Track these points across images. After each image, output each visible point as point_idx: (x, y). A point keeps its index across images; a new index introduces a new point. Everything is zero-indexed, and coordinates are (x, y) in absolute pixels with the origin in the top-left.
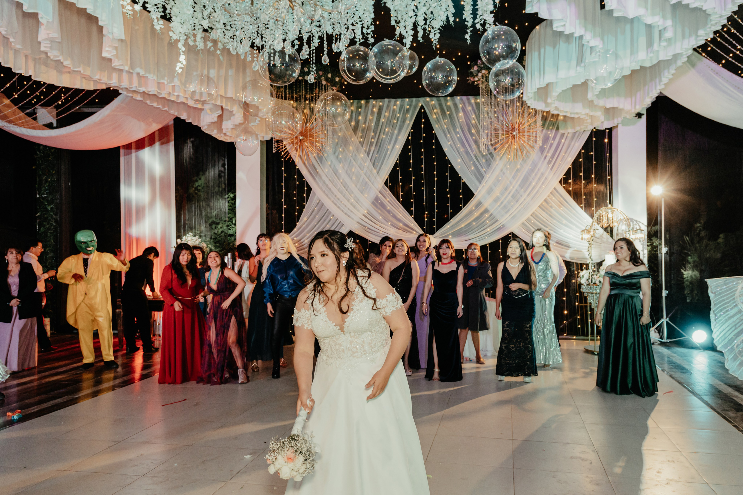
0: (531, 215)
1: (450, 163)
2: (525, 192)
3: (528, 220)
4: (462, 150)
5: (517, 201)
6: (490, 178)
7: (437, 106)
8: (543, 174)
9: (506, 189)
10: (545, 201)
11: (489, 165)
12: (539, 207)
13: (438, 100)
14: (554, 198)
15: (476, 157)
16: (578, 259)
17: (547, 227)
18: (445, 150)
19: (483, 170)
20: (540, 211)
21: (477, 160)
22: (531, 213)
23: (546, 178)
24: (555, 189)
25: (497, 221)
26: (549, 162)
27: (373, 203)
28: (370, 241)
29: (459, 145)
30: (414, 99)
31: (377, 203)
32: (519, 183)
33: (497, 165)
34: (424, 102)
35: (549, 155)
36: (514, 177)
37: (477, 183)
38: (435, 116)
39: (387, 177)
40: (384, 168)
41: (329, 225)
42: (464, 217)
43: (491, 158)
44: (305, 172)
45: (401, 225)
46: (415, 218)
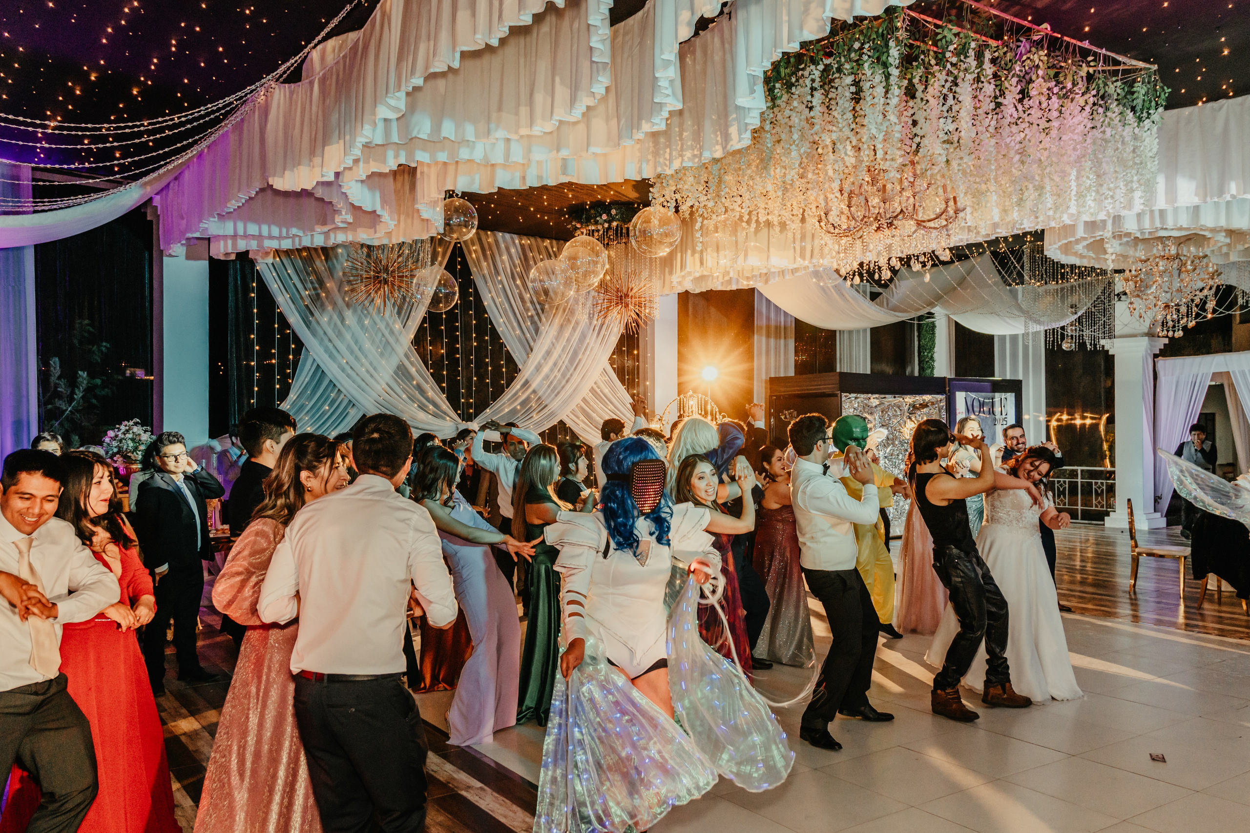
0: (581, 400)
1: (491, 323)
2: (575, 369)
3: (578, 405)
4: (506, 306)
5: (567, 381)
6: (539, 351)
7: (477, 241)
8: (592, 348)
10: (595, 383)
12: (590, 391)
14: (602, 379)
18: (485, 304)
19: (530, 338)
20: (590, 394)
21: (523, 321)
22: (582, 398)
23: (596, 355)
24: (605, 369)
25: (546, 406)
27: (395, 373)
31: (402, 374)
32: (569, 357)
36: (563, 350)
37: (524, 356)
38: (474, 256)
39: (413, 337)
40: (409, 323)
41: (329, 405)
42: (509, 400)
43: (538, 322)
44: (294, 319)
45: (431, 407)
46: (448, 398)
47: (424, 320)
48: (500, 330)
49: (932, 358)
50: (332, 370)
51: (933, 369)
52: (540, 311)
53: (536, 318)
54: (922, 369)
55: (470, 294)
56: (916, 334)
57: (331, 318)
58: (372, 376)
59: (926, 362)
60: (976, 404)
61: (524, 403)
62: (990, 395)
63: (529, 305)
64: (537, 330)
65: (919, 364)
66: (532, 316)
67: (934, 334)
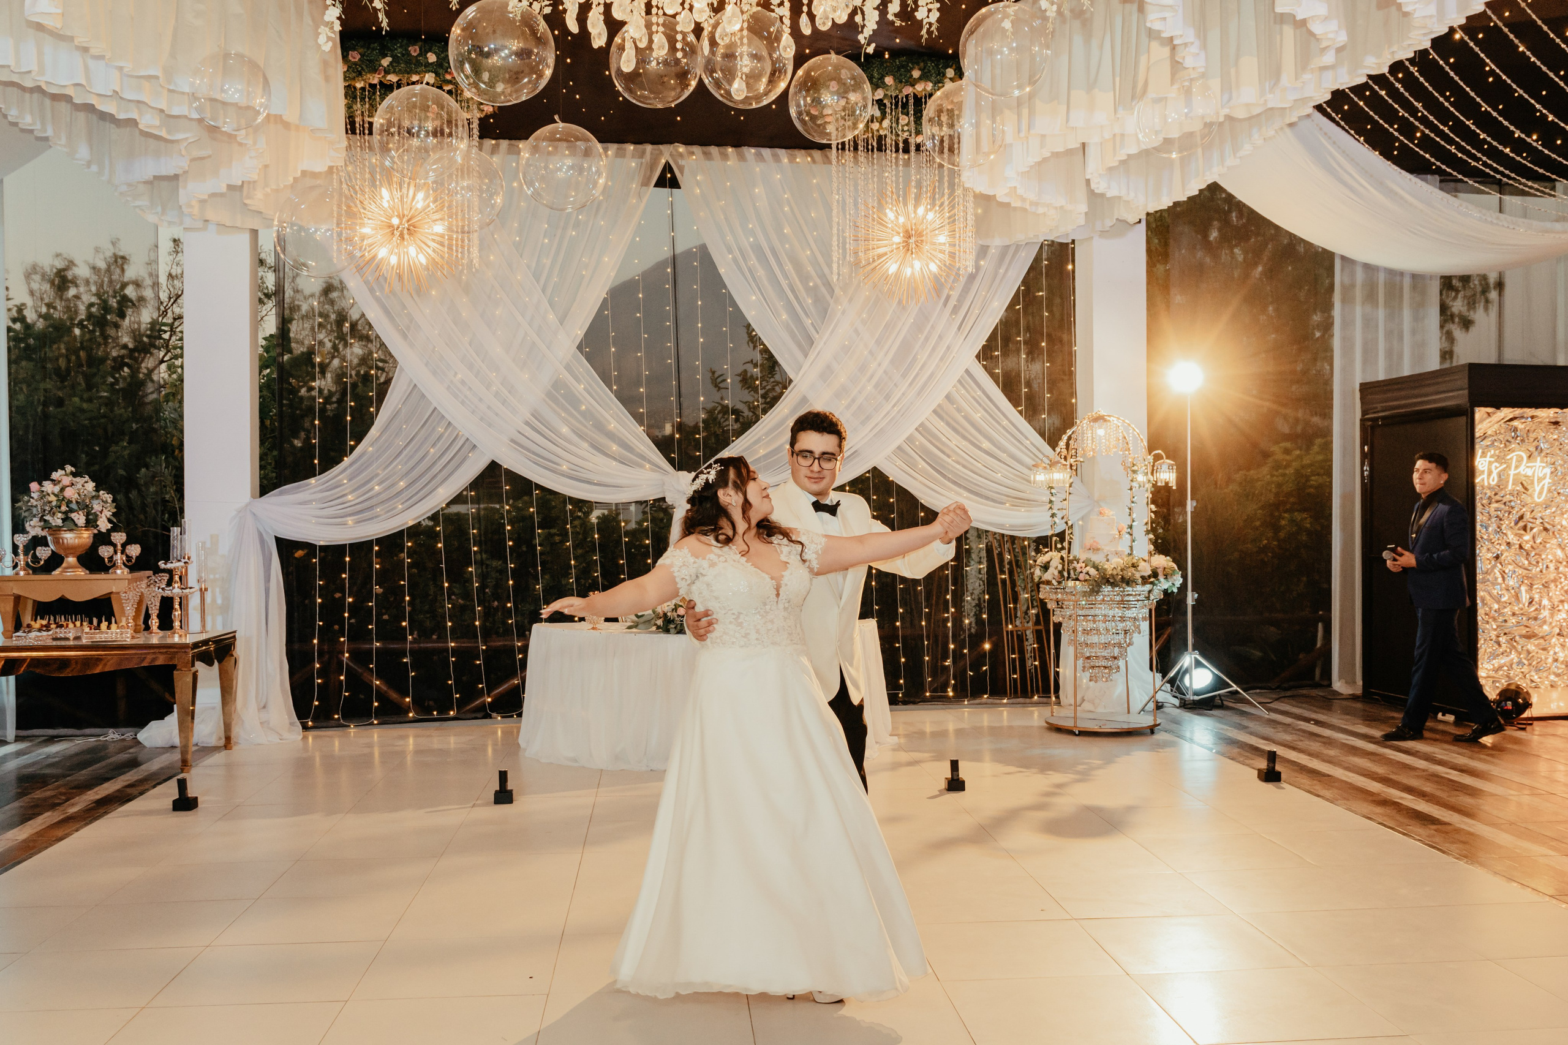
0: (916, 429)
1: (734, 304)
2: (904, 376)
3: (910, 440)
4: (761, 273)
5: (887, 398)
6: (828, 345)
7: (704, 166)
8: (940, 337)
9: (863, 368)
10: (948, 397)
11: (824, 311)
12: (935, 411)
13: (705, 153)
14: (963, 391)
15: (793, 291)
16: (1013, 527)
17: (949, 456)
18: (722, 271)
19: (808, 322)
20: (936, 420)
21: (797, 298)
22: (916, 425)
23: (948, 348)
24: (967, 371)
26: (955, 310)
27: (549, 395)
28: (538, 486)
29: (753, 261)
30: (649, 148)
31: (559, 394)
32: (890, 355)
33: (844, 312)
34: (671, 155)
35: (955, 295)
36: (878, 342)
37: (799, 355)
38: (697, 191)
39: (582, 333)
42: (767, 434)
43: (828, 297)
45: (615, 447)
47: (604, 305)
48: (751, 315)
50: (437, 393)
53: (823, 290)
57: (435, 311)
58: (504, 402)
66: (816, 287)
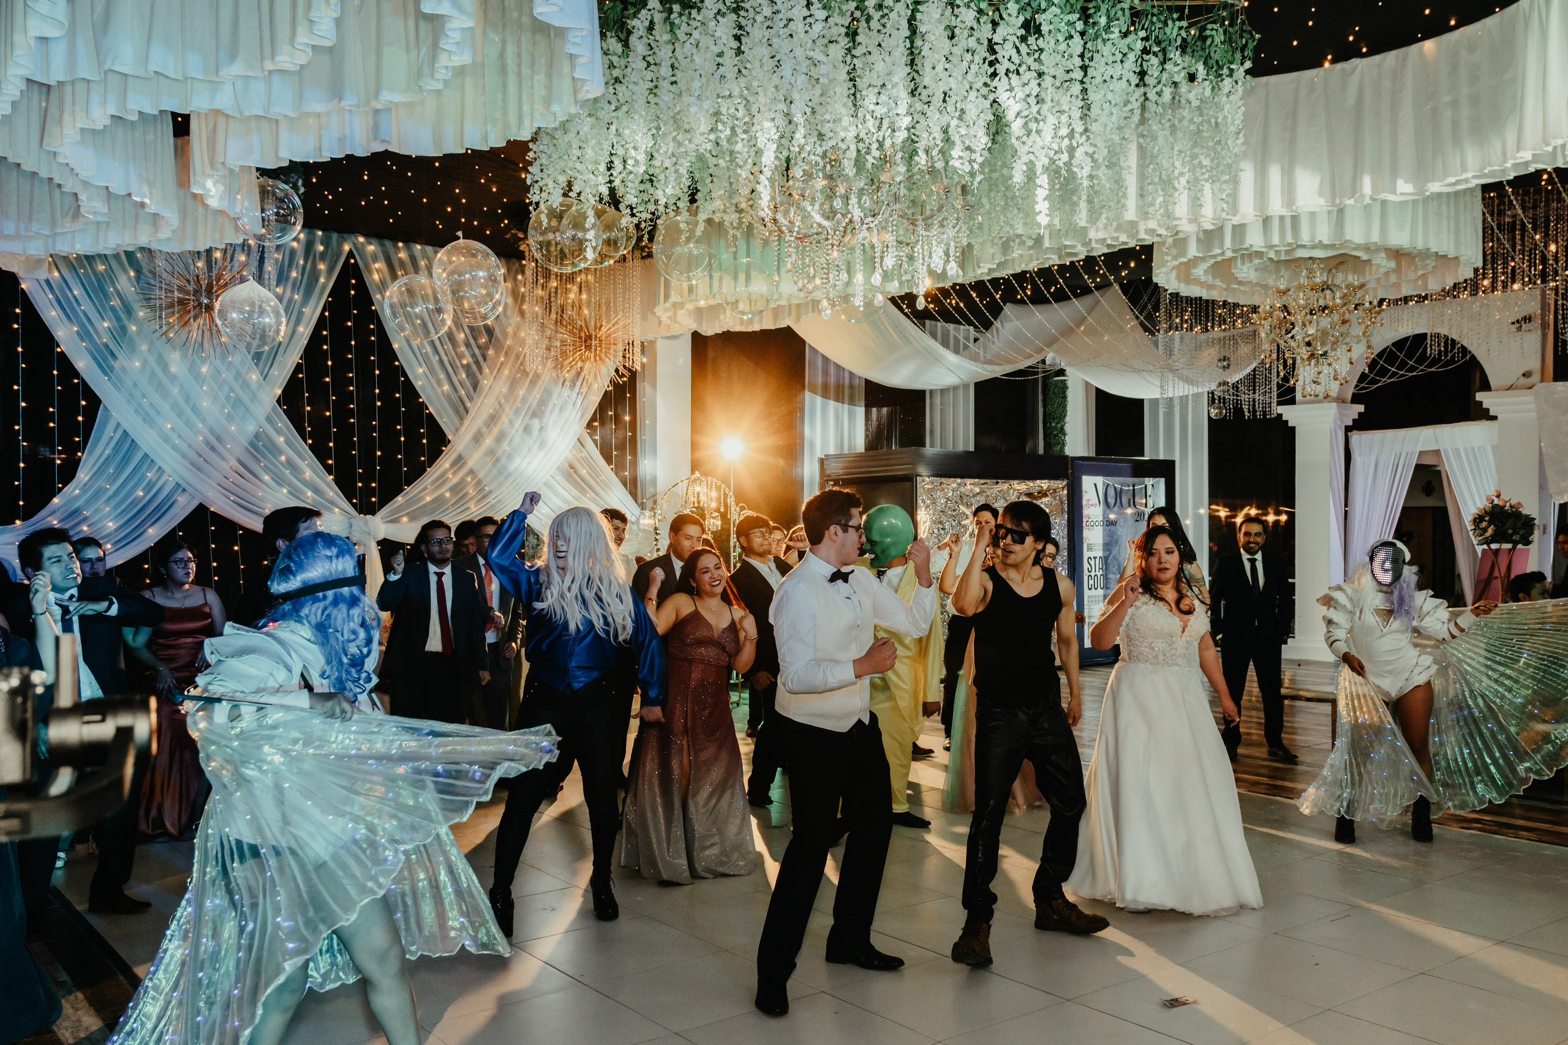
1: (405, 375)
2: (535, 440)
6: (478, 414)
7: (381, 256)
8: (560, 411)
10: (566, 458)
12: (557, 469)
13: (380, 244)
18: (395, 346)
19: (464, 395)
21: (455, 373)
24: (579, 439)
25: (490, 492)
26: (570, 390)
30: (335, 235)
31: (260, 443)
33: (489, 388)
34: (353, 245)
37: (455, 421)
38: (376, 277)
39: (279, 392)
40: (275, 371)
41: (143, 490)
42: (433, 483)
43: (478, 374)
44: (82, 363)
46: (337, 482)
47: (298, 368)
48: (418, 384)
49: (1062, 431)
50: (148, 440)
51: (1064, 445)
52: (480, 358)
53: (474, 367)
54: (1048, 445)
55: (372, 332)
56: (1040, 397)
57: (145, 363)
58: (213, 449)
59: (1055, 435)
60: (1111, 492)
61: (454, 490)
62: (1131, 480)
63: (463, 348)
64: (475, 385)
65: (1045, 439)
66: (469, 366)
67: (1065, 397)
